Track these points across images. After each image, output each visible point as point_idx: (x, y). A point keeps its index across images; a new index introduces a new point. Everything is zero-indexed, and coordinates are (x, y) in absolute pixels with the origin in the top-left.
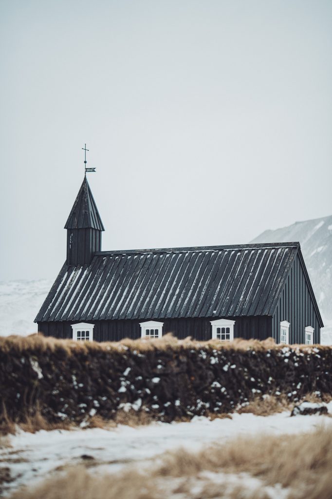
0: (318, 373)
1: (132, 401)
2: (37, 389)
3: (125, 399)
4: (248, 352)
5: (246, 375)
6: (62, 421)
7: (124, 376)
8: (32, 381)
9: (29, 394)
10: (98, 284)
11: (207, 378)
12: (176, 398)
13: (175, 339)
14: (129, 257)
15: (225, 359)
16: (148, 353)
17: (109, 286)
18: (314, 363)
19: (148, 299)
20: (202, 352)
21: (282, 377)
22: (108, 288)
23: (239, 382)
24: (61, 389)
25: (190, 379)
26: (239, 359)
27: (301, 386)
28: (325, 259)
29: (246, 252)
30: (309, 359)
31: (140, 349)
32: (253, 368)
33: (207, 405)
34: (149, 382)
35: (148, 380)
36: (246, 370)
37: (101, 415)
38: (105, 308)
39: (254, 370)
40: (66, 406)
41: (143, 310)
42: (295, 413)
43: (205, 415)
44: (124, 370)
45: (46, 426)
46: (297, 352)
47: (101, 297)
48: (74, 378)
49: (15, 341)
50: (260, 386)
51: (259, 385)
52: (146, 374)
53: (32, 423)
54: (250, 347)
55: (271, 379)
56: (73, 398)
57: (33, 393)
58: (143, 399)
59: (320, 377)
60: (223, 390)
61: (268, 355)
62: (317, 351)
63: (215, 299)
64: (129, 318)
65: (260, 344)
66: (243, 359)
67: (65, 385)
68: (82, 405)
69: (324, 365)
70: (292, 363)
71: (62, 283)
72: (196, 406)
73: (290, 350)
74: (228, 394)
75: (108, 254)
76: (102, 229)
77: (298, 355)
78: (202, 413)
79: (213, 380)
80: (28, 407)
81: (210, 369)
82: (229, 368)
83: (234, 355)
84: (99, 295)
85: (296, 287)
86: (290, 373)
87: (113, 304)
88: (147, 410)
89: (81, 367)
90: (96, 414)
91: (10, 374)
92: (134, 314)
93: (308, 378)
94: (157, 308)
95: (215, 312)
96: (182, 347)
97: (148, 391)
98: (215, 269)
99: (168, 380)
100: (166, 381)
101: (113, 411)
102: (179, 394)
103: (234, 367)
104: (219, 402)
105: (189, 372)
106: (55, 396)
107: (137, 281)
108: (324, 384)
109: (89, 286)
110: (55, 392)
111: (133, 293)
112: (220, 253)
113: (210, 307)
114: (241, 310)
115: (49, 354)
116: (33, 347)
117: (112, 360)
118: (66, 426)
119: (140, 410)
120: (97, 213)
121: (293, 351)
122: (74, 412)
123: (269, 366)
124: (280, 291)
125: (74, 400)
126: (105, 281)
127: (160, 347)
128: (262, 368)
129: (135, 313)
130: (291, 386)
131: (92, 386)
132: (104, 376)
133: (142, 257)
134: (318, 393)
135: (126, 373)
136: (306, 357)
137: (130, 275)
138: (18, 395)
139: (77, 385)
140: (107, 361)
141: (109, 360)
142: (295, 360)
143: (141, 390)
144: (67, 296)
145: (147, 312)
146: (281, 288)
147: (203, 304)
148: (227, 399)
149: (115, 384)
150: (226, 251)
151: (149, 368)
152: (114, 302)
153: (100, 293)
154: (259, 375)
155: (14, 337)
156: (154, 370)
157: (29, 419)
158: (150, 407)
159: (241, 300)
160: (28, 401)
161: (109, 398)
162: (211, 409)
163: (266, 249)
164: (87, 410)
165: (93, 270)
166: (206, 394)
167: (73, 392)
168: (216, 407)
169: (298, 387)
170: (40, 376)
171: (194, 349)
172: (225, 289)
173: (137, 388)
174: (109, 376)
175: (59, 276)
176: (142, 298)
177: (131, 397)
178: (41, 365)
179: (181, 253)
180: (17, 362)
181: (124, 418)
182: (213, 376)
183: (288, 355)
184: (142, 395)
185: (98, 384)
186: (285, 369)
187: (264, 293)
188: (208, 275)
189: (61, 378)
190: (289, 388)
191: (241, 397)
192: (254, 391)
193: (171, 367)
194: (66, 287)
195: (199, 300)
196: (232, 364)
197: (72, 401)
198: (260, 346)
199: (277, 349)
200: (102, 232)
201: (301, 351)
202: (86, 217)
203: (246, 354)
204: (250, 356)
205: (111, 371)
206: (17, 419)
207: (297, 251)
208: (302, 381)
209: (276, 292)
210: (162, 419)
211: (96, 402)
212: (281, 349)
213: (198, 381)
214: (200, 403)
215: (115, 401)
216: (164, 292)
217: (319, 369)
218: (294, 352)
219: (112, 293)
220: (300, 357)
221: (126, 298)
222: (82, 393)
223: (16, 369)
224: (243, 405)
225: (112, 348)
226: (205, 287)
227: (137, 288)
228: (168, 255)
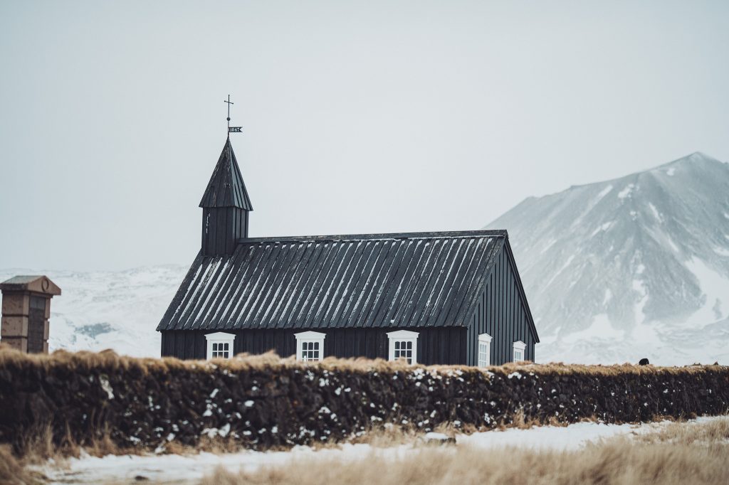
0: (459, 400)
1: (219, 426)
2: (105, 410)
3: (211, 424)
4: (368, 373)
5: (364, 400)
6: (135, 446)
7: (210, 398)
8: (101, 401)
9: (96, 415)
10: (242, 282)
11: (313, 403)
12: (273, 424)
13: (277, 357)
14: (284, 246)
15: (338, 381)
16: (241, 373)
17: (257, 284)
18: (455, 388)
19: (306, 303)
20: (309, 372)
21: (412, 403)
22: (255, 287)
23: (354, 408)
24: (134, 411)
25: (293, 404)
26: (356, 381)
27: (435, 415)
28: (613, 241)
29: (437, 242)
30: (448, 383)
31: (232, 367)
32: (374, 392)
33: (313, 433)
34: (241, 405)
35: (239, 403)
36: (364, 394)
37: (181, 440)
38: (250, 313)
39: (374, 395)
40: (140, 429)
41: (299, 317)
42: (418, 444)
43: (309, 444)
44: (211, 392)
45: (114, 451)
46: (434, 375)
47: (246, 298)
48: (150, 399)
49: (83, 357)
50: (381, 413)
51: (380, 411)
52: (237, 396)
53: (100, 447)
54: (373, 368)
55: (396, 405)
56: (148, 421)
57: (101, 415)
58: (232, 424)
59: (462, 404)
60: (333, 416)
61: (395, 378)
62: (461, 373)
63: (393, 303)
64: (281, 326)
65: (386, 365)
66: (361, 382)
67: (138, 407)
68: (158, 429)
69: (468, 390)
70: (426, 388)
71: (195, 279)
72: (298, 433)
73: (425, 372)
74: (339, 421)
75: (257, 242)
76: (249, 209)
77: (434, 377)
78: (305, 442)
79: (322, 405)
80: (95, 430)
81: (319, 392)
82: (343, 390)
83: (349, 376)
84: (243, 295)
85: (501, 289)
86: (422, 399)
87: (261, 308)
88: (237, 436)
89: (159, 387)
90: (175, 439)
91: (76, 393)
92: (287, 322)
93: (445, 406)
94: (318, 314)
95: (392, 321)
96: (284, 366)
97: (239, 415)
98: (395, 263)
99: (264, 403)
100: (261, 404)
101: (196, 437)
102: (277, 420)
103: (348, 390)
104: (328, 430)
105: (291, 395)
106: (127, 418)
107: (293, 279)
108: (467, 412)
109: (229, 284)
110: (127, 414)
111: (287, 294)
112: (403, 242)
113: (386, 314)
114: (428, 319)
115: (122, 372)
116: (103, 364)
117: (197, 381)
118: (138, 452)
119: (228, 436)
120: (243, 187)
121: (427, 373)
122: (148, 437)
123: (396, 390)
124: (479, 295)
125: (149, 423)
126: (252, 277)
127: (257, 367)
128: (385, 392)
129: (289, 320)
130: (423, 414)
131: (171, 409)
132: (186, 397)
133: (301, 246)
134: (457, 422)
135: (213, 395)
136: (444, 380)
137: (284, 270)
138: (85, 417)
139: (154, 407)
140: (191, 381)
141: (194, 380)
142: (430, 383)
143: (231, 414)
144: (201, 296)
145: (305, 320)
146: (480, 290)
147: (378, 310)
148: (338, 427)
149: (199, 407)
150: (411, 240)
151: (242, 390)
152: (262, 306)
153: (244, 293)
154: (381, 400)
155: (83, 353)
156: (248, 393)
157: (96, 443)
158: (240, 433)
159: (427, 305)
160: (95, 423)
161: (190, 422)
162: (317, 438)
163: (464, 238)
164: (164, 434)
165: (236, 264)
166: (312, 421)
167: (148, 415)
168: (323, 436)
169: (432, 415)
170: (111, 396)
171: (300, 369)
172: (407, 291)
173: (226, 412)
174: (193, 398)
175: (191, 269)
176: (299, 300)
177: (218, 422)
178: (112, 385)
179: (351, 242)
180: (84, 381)
181: (208, 444)
182: (321, 400)
183: (420, 377)
184: (231, 420)
185: (179, 406)
186: (416, 394)
187: (458, 297)
188: (385, 272)
189: (135, 399)
190: (420, 416)
191: (357, 426)
192: (373, 418)
193: (269, 389)
194: (200, 284)
195: (372, 305)
196: (346, 387)
197: (146, 424)
198: (384, 367)
199: (407, 370)
200: (250, 212)
201: (439, 373)
202: (229, 193)
203: (366, 376)
204: (370, 378)
205: (195, 392)
206: (83, 442)
207: (503, 241)
208: (437, 408)
209: (474, 296)
210: (255, 447)
211: (175, 426)
212: (413, 371)
213: (302, 406)
214: (303, 431)
215: (198, 426)
216: (328, 293)
217: (461, 395)
218: (430, 374)
219: (260, 294)
220: (437, 380)
221: (278, 300)
222: (158, 416)
223: (83, 388)
224: (359, 434)
225: (197, 367)
226: (382, 288)
227: (292, 288)
228: (335, 245)
